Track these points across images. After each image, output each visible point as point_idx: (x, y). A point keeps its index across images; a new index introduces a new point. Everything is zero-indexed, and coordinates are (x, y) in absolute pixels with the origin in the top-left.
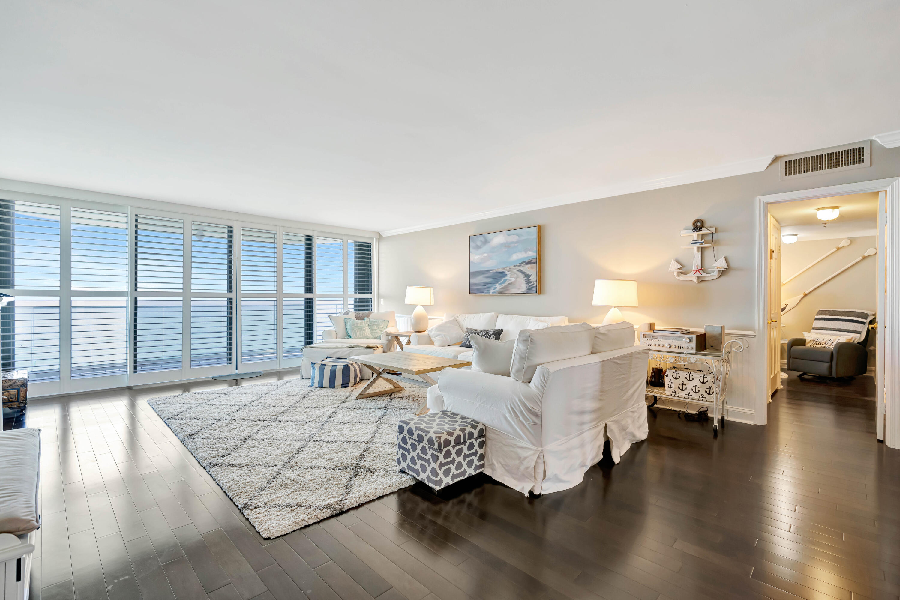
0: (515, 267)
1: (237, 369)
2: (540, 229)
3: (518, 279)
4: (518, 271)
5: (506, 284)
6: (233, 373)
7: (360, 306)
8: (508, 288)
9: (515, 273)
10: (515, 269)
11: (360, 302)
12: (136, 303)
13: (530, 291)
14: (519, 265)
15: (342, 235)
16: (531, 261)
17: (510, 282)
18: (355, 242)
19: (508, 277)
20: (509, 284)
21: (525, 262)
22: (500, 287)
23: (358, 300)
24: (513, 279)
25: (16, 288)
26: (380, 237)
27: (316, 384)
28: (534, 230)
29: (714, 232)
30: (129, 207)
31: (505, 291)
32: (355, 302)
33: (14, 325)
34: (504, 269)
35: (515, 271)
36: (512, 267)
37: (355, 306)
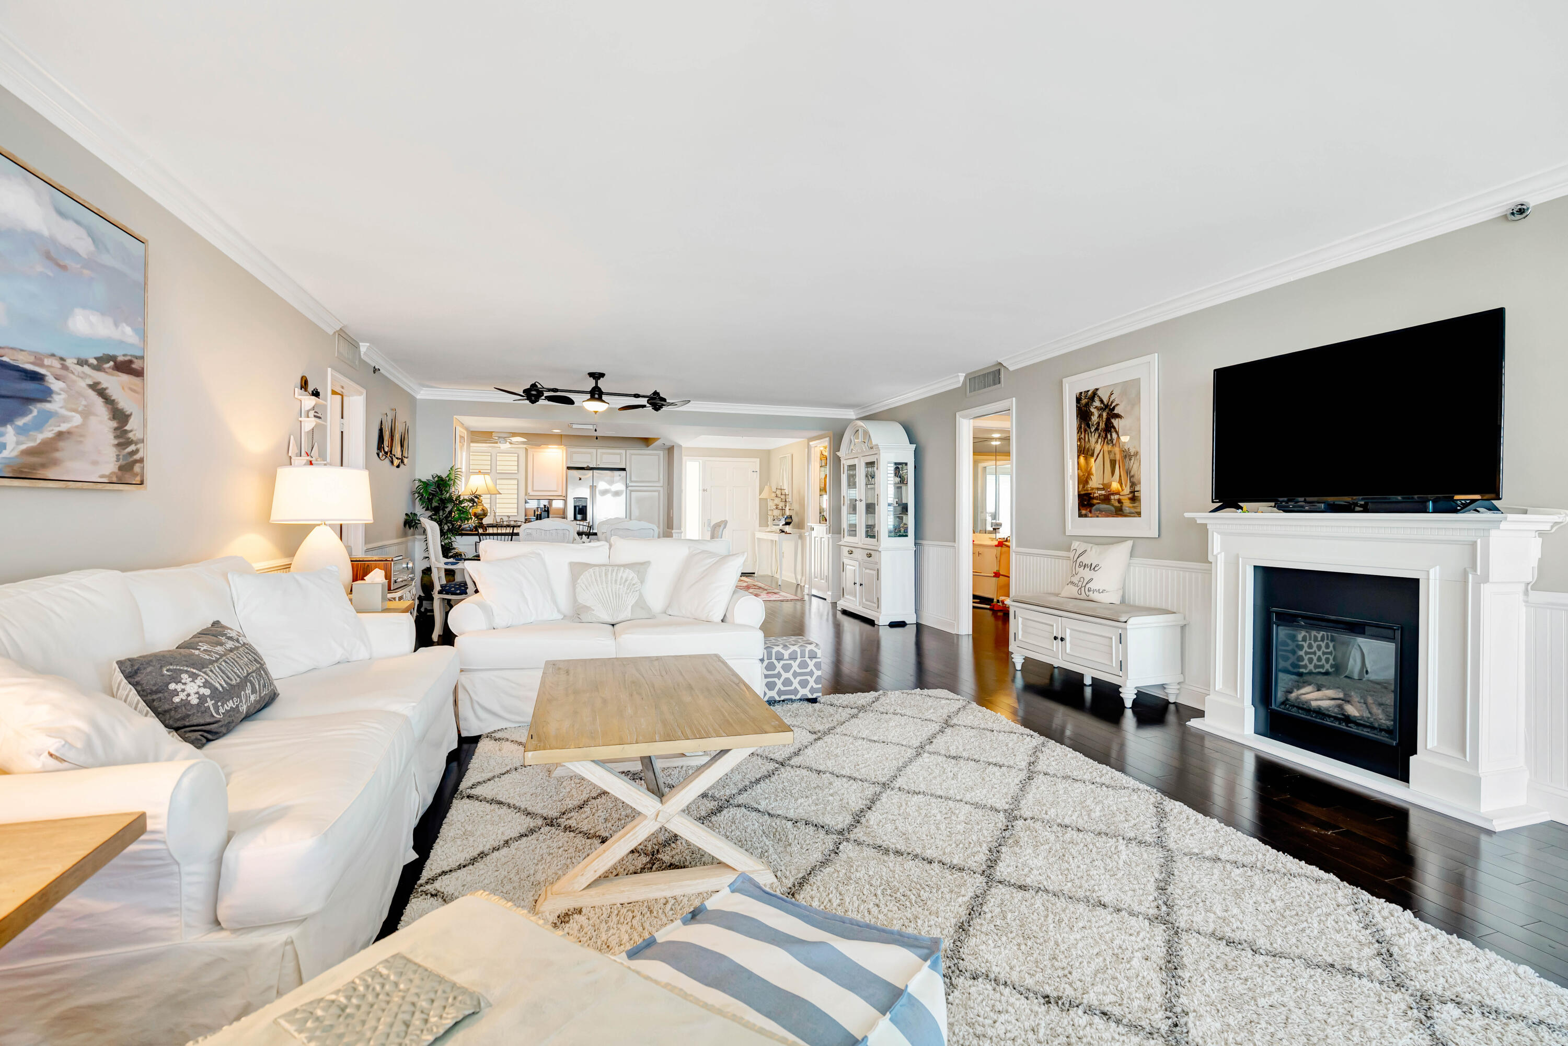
0: (79, 367)
3: (93, 420)
4: (91, 386)
5: (48, 433)
8: (57, 455)
9: (80, 394)
10: (83, 376)
13: (128, 477)
14: (95, 362)
16: (131, 362)
17: (64, 427)
19: (56, 404)
20: (60, 435)
21: (113, 358)
22: (24, 447)
24: (77, 420)
31: (43, 466)
34: (39, 360)
35: (82, 384)
36: (70, 362)
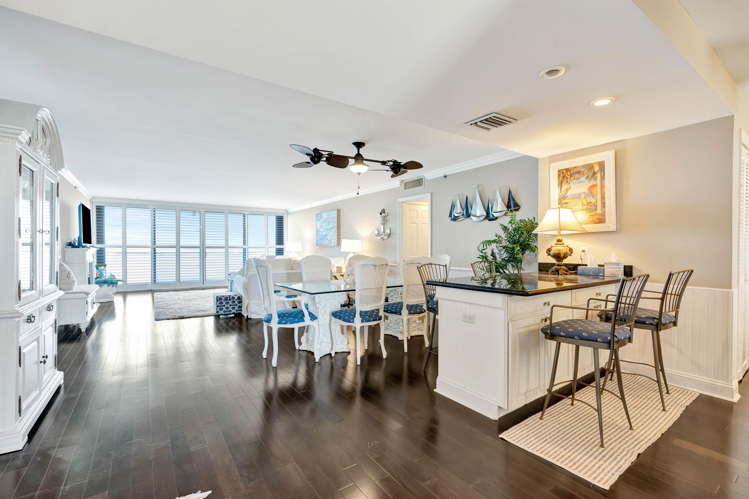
1: (203, 284)
2: (339, 211)
6: (201, 286)
7: (279, 253)
11: (278, 250)
12: (155, 250)
15: (264, 212)
18: (276, 216)
23: (277, 249)
25: (106, 244)
26: (288, 213)
27: (230, 290)
28: (336, 212)
29: (387, 215)
30: (151, 206)
32: (276, 250)
33: (105, 260)
37: (276, 253)
